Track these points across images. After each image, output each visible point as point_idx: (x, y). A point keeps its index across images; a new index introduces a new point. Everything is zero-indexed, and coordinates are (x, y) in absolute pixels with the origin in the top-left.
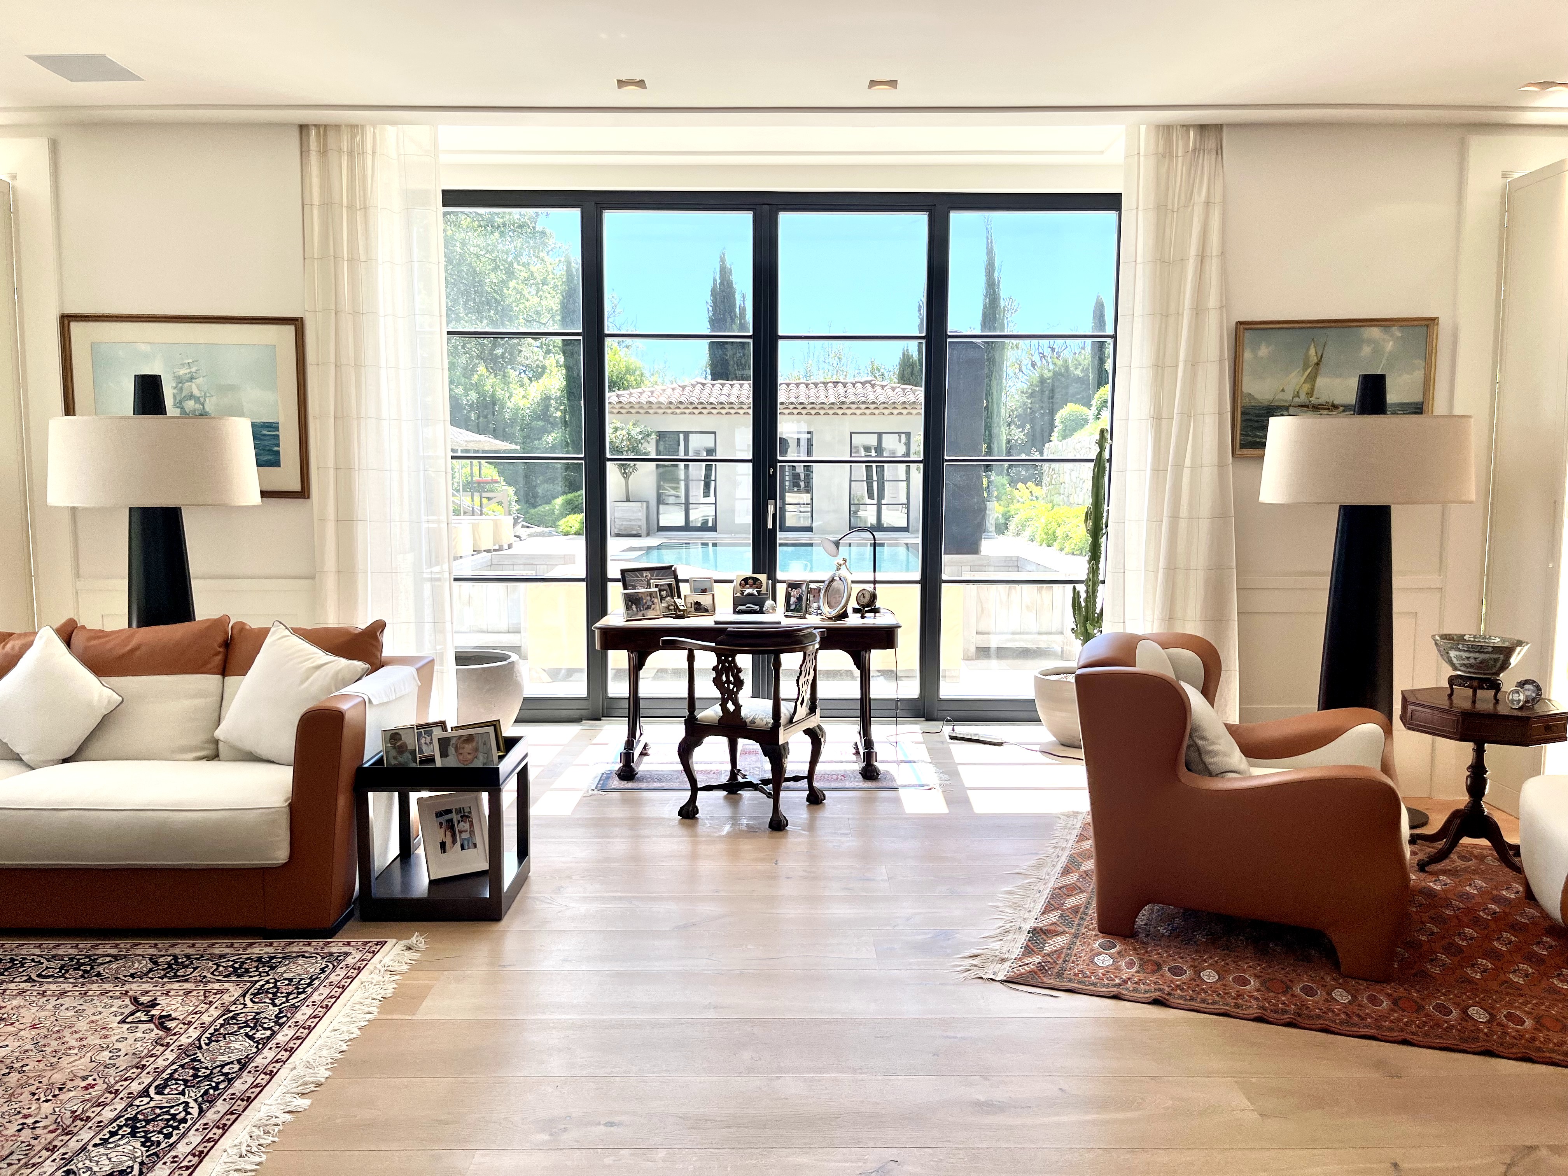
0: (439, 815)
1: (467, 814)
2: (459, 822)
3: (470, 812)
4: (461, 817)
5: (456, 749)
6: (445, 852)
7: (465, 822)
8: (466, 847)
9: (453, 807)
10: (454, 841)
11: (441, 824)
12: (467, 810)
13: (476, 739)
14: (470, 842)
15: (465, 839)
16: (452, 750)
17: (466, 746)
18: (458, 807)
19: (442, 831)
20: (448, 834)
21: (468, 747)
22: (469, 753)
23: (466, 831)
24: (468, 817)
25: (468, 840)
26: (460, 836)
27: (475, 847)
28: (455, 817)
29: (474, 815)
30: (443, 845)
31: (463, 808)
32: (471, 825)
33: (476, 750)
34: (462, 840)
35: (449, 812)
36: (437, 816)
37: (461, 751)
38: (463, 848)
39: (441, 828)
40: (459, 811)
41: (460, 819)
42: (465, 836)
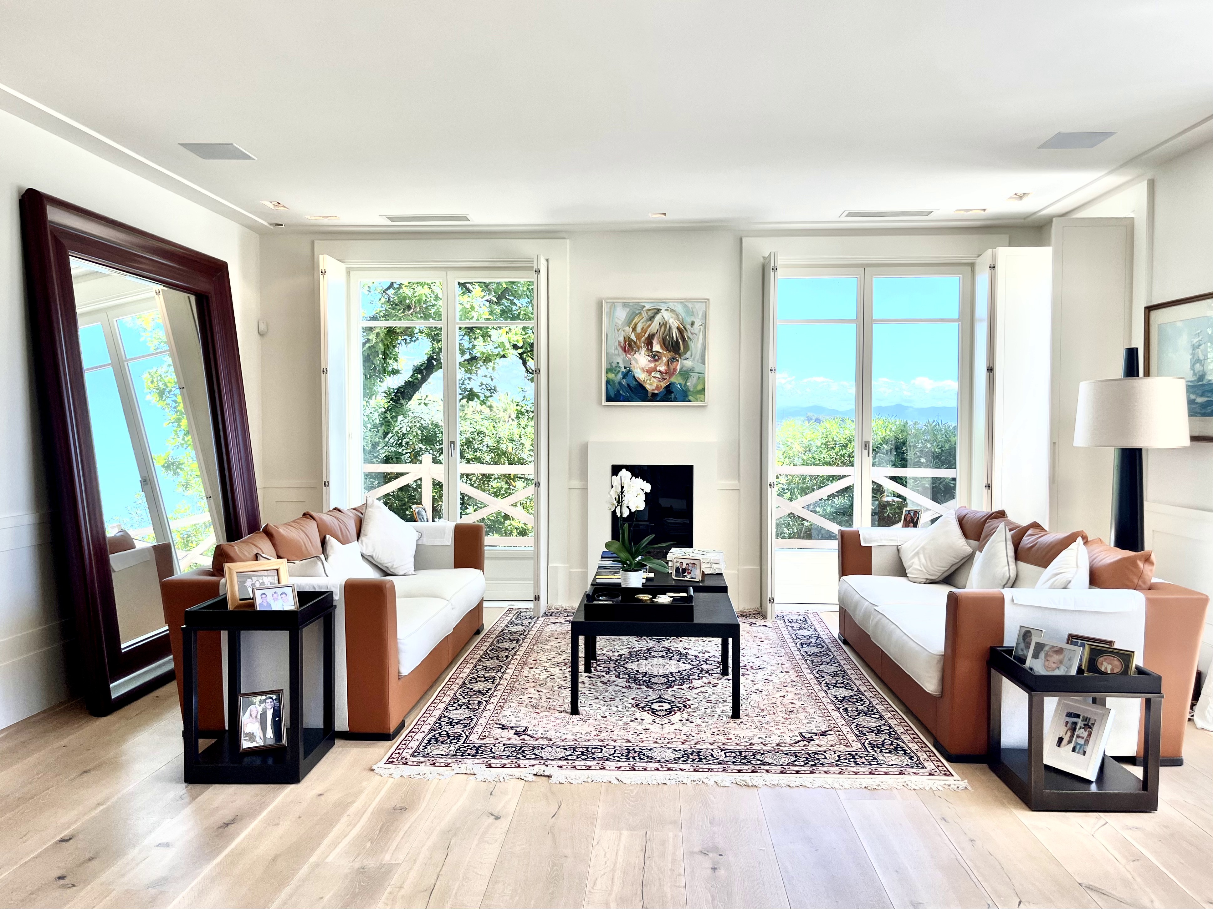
0: (1069, 715)
1: (1090, 724)
2: (1080, 728)
3: (1093, 724)
4: (1085, 725)
5: (1047, 655)
6: (1059, 746)
7: (1086, 731)
8: (1077, 751)
9: (1082, 714)
10: (1070, 742)
11: (1067, 723)
12: (1092, 721)
13: (1064, 653)
14: (1082, 749)
15: (1079, 744)
16: (1042, 655)
17: (1055, 656)
18: (1086, 716)
19: (1066, 729)
20: (1069, 734)
21: (1056, 658)
22: (1054, 663)
23: (1083, 738)
24: (1090, 728)
25: (1081, 745)
26: (1076, 739)
27: (1084, 755)
28: (1080, 723)
29: (1095, 728)
30: (1060, 740)
31: (1090, 719)
32: (1090, 735)
33: (1061, 662)
34: (1077, 744)
35: (1078, 716)
36: (1067, 716)
37: (1048, 658)
38: (1074, 750)
39: (1066, 726)
40: (1085, 719)
41: (1083, 726)
42: (1081, 741)
